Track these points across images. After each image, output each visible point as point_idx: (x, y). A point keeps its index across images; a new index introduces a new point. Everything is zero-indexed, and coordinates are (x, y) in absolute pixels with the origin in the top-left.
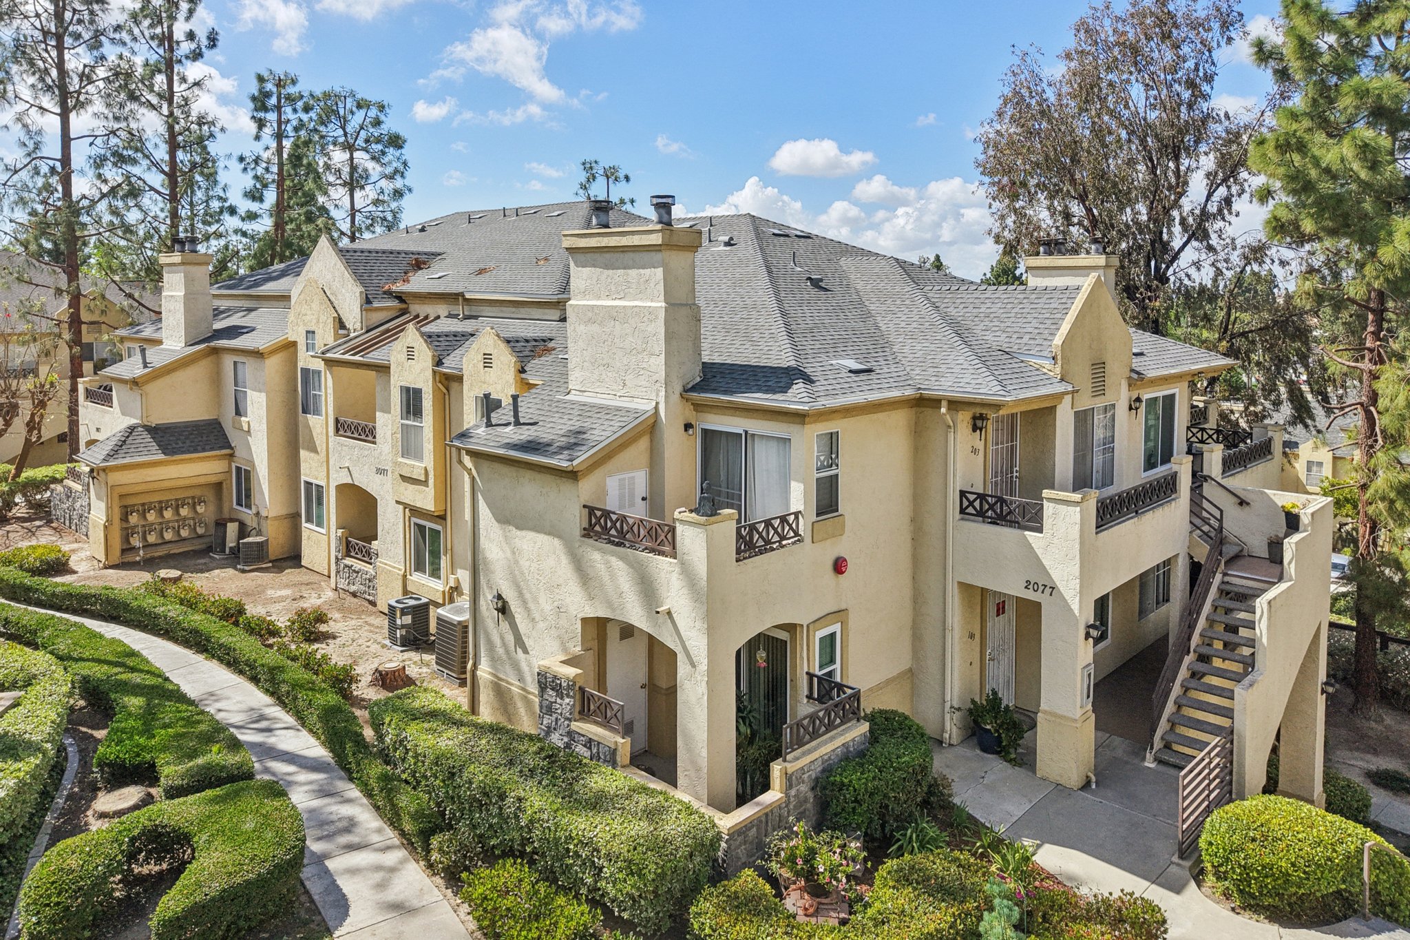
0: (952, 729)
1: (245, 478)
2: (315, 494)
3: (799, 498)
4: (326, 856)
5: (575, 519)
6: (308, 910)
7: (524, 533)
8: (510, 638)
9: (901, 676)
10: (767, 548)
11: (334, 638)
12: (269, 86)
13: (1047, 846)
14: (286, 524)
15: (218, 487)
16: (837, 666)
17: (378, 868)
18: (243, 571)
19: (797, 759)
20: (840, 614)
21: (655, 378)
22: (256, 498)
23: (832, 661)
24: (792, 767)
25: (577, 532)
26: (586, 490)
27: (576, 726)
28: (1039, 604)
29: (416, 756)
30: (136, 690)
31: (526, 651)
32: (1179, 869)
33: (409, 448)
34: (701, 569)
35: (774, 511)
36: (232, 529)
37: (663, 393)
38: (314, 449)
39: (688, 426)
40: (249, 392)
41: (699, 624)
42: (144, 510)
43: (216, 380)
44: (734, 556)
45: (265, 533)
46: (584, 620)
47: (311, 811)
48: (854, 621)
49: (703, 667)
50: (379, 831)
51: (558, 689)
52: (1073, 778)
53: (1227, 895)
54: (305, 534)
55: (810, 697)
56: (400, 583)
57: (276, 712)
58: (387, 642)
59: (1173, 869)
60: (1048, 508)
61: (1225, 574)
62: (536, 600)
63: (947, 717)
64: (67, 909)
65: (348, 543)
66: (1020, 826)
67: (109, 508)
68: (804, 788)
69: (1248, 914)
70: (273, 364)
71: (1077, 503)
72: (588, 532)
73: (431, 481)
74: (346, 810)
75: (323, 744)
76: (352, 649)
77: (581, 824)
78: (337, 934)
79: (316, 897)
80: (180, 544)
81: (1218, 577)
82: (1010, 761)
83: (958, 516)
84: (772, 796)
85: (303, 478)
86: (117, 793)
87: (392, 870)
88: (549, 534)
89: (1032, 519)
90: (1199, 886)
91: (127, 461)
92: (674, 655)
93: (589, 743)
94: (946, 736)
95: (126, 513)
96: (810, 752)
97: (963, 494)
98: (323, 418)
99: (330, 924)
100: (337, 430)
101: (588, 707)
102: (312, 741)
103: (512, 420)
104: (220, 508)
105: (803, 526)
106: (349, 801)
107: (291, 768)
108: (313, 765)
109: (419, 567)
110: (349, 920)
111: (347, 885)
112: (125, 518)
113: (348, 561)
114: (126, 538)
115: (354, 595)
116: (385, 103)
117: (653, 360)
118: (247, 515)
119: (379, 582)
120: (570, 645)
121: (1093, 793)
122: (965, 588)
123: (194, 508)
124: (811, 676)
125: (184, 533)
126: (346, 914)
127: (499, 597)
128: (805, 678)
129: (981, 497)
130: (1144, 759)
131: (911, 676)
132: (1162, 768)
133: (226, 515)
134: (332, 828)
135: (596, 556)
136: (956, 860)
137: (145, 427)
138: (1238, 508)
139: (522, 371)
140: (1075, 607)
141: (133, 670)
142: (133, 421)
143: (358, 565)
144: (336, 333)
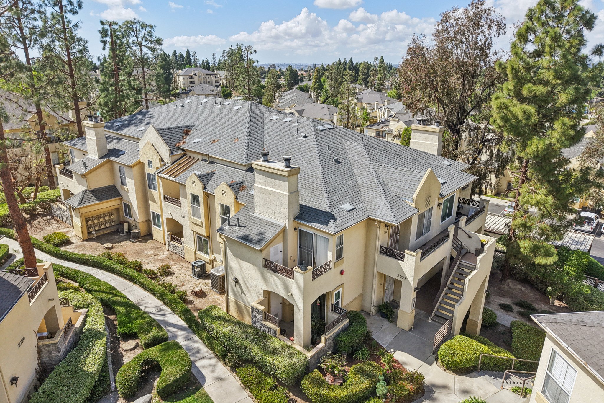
0: (373, 311)
1: (128, 208)
2: (157, 218)
3: (331, 256)
4: (195, 361)
5: (261, 262)
6: (194, 379)
7: (243, 262)
8: (239, 290)
9: (358, 296)
10: (322, 273)
11: (174, 273)
12: (107, 27)
13: (397, 351)
14: (145, 224)
15: (118, 209)
16: (340, 299)
17: (210, 365)
18: (133, 242)
19: (329, 334)
20: (342, 285)
21: (285, 215)
22: (133, 215)
23: (339, 298)
24: (327, 337)
25: (262, 266)
26: (264, 254)
27: (264, 322)
28: (401, 282)
29: (217, 332)
30: (121, 304)
31: (245, 294)
32: (432, 357)
33: (195, 213)
34: (302, 285)
35: (323, 263)
36: (126, 225)
37: (287, 221)
38: (154, 201)
39: (295, 229)
40: (126, 178)
41: (301, 299)
42: (93, 219)
43: (112, 171)
44: (311, 279)
45: (138, 227)
46: (264, 290)
47: (185, 345)
48: (345, 286)
49: (302, 310)
50: (207, 352)
51: (258, 312)
52: (407, 328)
53: (443, 365)
54: (153, 229)
55: (332, 310)
56: (194, 254)
57: (164, 307)
58: (192, 275)
59: (431, 357)
60: (406, 256)
61: (460, 261)
62: (248, 281)
63: (372, 308)
64: (130, 386)
65: (172, 237)
66: (390, 345)
67: (81, 221)
68: (330, 341)
69: (448, 371)
70: (136, 169)
71: (414, 256)
72: (265, 266)
73: (204, 226)
74: (196, 345)
75: (183, 320)
76: (181, 278)
77: (270, 359)
78: (204, 386)
79: (195, 375)
80: (106, 229)
81: (458, 262)
82: (390, 321)
83: (379, 253)
84: (321, 345)
85: (151, 210)
86: (127, 343)
87: (214, 366)
88: (252, 264)
89: (401, 258)
90: (437, 362)
91: (86, 205)
92: (293, 306)
93: (268, 328)
94: (371, 313)
95: (87, 220)
96: (332, 331)
97: (381, 247)
98: (158, 192)
99: (202, 383)
100: (165, 199)
101: (266, 318)
102: (179, 319)
103: (237, 223)
104: (119, 216)
105: (332, 265)
106: (196, 342)
107: (175, 330)
108: (182, 328)
109: (200, 249)
110: (206, 382)
111: (203, 371)
112: (87, 222)
113: (173, 243)
114: (88, 229)
115: (176, 254)
116: (153, 25)
117: (284, 210)
118: (130, 220)
119: (185, 252)
120: (260, 296)
121: (413, 332)
122: (380, 274)
123: (110, 217)
124: (332, 305)
125: (108, 225)
126: (205, 380)
127: (236, 278)
128: (331, 305)
129: (387, 249)
130: (428, 319)
131: (362, 296)
132: (433, 322)
133: (122, 220)
134: (194, 351)
135: (268, 274)
136: (371, 365)
137: (89, 190)
138: (468, 239)
139: (237, 198)
140: (412, 284)
141: (116, 295)
142: (84, 188)
143: (176, 244)
144: (160, 164)
